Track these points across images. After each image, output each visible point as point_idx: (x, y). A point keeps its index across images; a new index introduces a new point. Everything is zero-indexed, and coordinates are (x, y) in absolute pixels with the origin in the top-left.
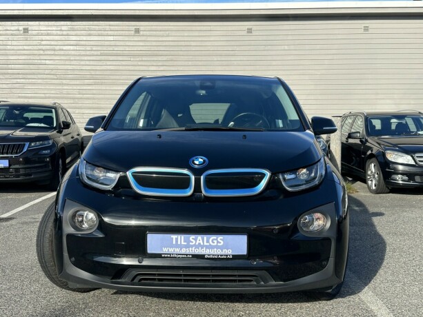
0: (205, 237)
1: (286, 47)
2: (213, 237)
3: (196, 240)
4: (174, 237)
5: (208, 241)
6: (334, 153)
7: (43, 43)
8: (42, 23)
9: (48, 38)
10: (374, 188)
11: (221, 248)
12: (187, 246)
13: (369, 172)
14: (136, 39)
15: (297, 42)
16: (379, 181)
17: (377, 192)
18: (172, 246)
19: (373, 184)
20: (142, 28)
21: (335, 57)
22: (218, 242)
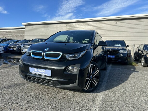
0: (41, 70)
1: (126, 27)
2: (43, 70)
3: (39, 70)
4: (35, 69)
5: (42, 71)
6: (131, 54)
7: (70, 28)
8: (70, 24)
9: (71, 27)
10: (143, 65)
11: (45, 73)
12: (37, 72)
13: (142, 60)
14: (88, 26)
15: (130, 25)
16: (144, 63)
17: (144, 66)
18: (34, 71)
19: (143, 64)
20: (90, 24)
21: (141, 29)
22: (44, 72)
